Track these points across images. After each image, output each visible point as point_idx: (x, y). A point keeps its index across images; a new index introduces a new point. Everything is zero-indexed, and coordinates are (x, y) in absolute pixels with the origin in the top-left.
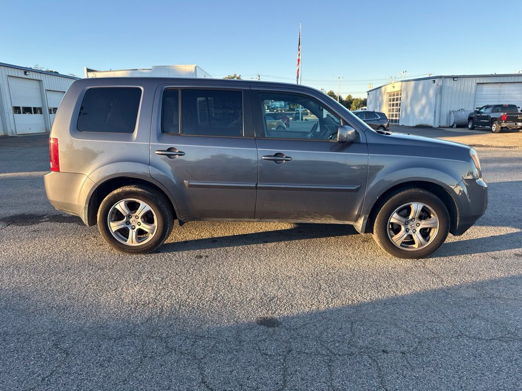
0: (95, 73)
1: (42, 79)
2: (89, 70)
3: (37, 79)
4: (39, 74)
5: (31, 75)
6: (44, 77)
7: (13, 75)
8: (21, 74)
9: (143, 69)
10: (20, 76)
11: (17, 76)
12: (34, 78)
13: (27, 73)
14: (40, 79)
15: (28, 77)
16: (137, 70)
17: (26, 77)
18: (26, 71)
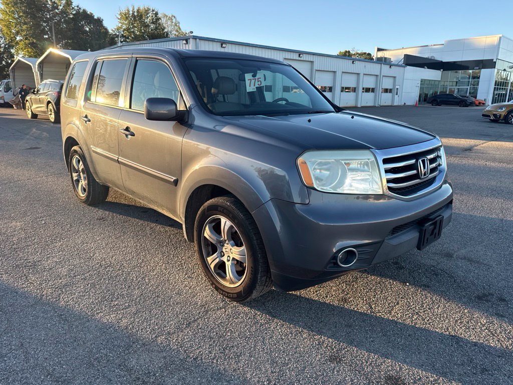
0: (385, 52)
1: (314, 60)
2: (379, 50)
3: (309, 60)
4: (312, 56)
5: (304, 57)
6: (317, 58)
7: (289, 58)
8: (296, 56)
9: (434, 45)
10: (294, 58)
11: (292, 58)
12: (307, 60)
13: (301, 56)
14: (312, 60)
15: (302, 59)
16: (427, 46)
17: (300, 59)
18: (300, 53)
